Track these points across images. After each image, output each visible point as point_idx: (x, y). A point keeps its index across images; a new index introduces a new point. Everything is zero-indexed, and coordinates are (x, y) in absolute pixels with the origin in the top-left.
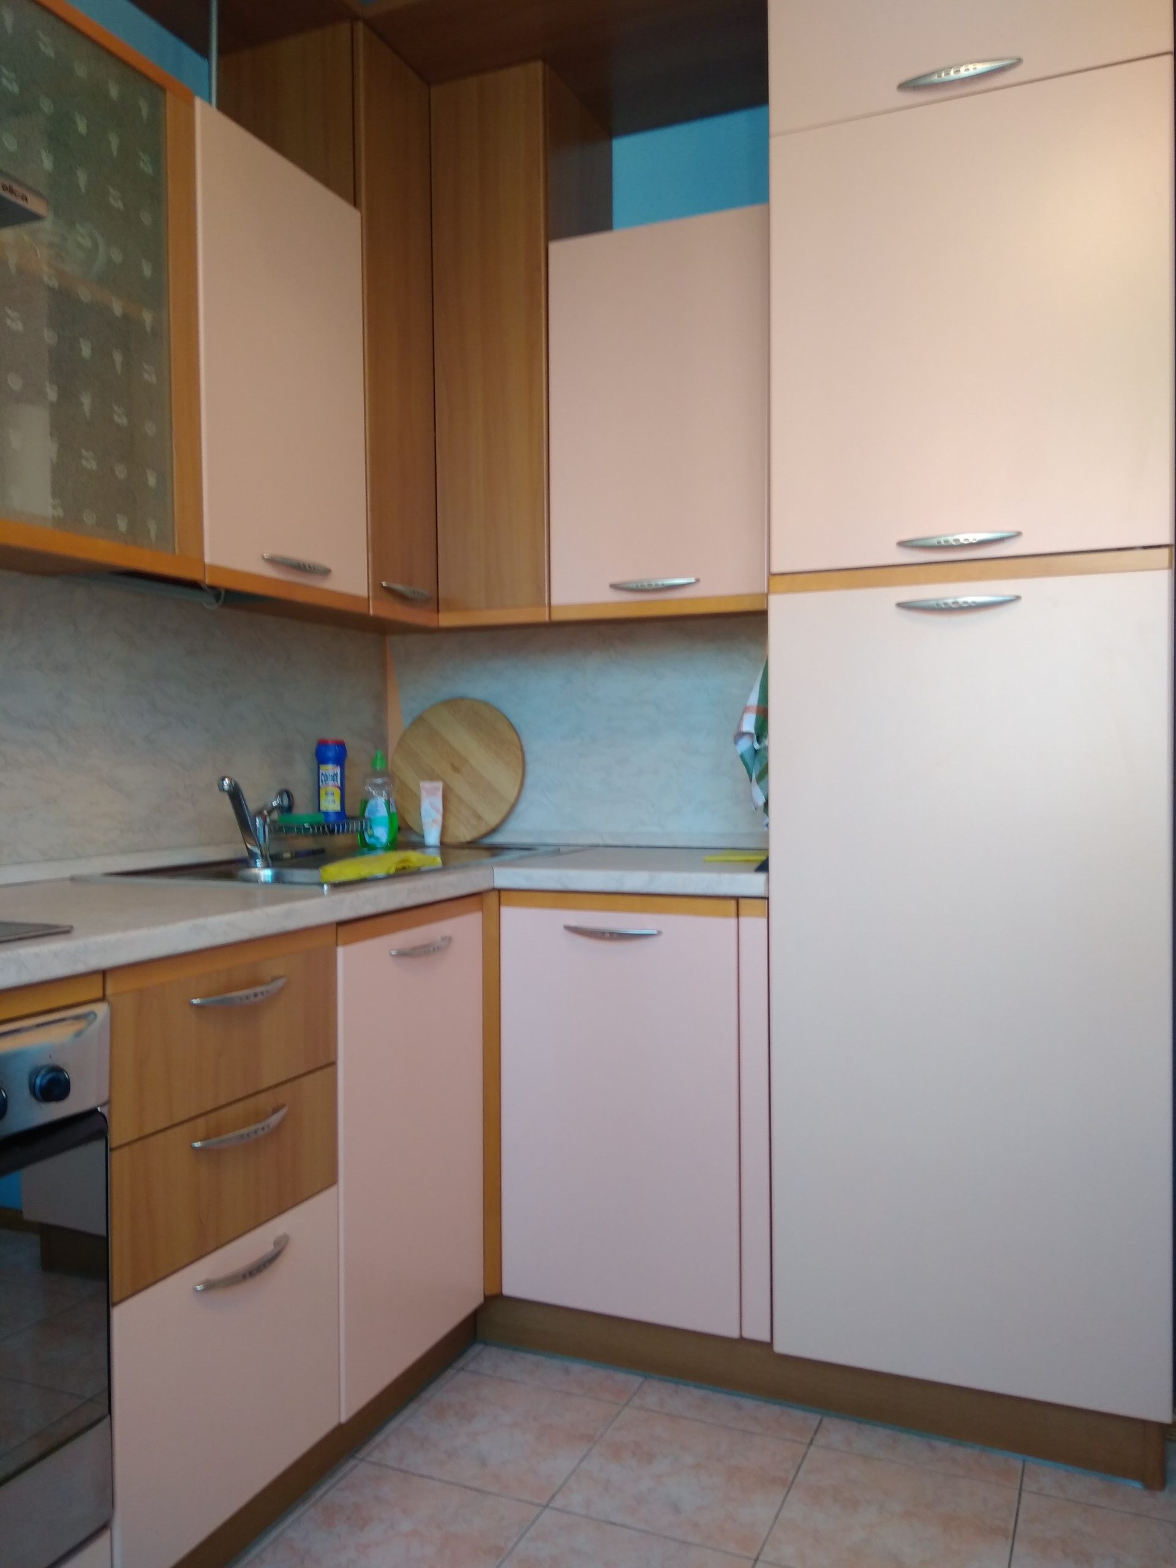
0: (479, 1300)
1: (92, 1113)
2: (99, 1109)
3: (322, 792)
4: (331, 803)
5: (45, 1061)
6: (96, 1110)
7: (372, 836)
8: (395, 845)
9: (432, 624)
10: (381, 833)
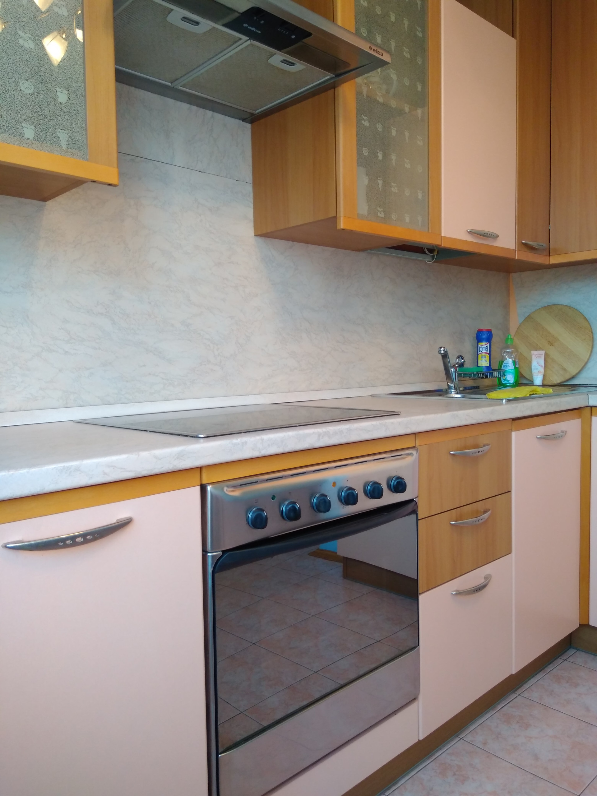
0: (577, 626)
1: (412, 501)
2: (414, 499)
3: (480, 356)
4: (484, 362)
5: (394, 474)
6: (413, 499)
7: (505, 380)
8: (517, 384)
9: (547, 263)
10: (510, 378)
